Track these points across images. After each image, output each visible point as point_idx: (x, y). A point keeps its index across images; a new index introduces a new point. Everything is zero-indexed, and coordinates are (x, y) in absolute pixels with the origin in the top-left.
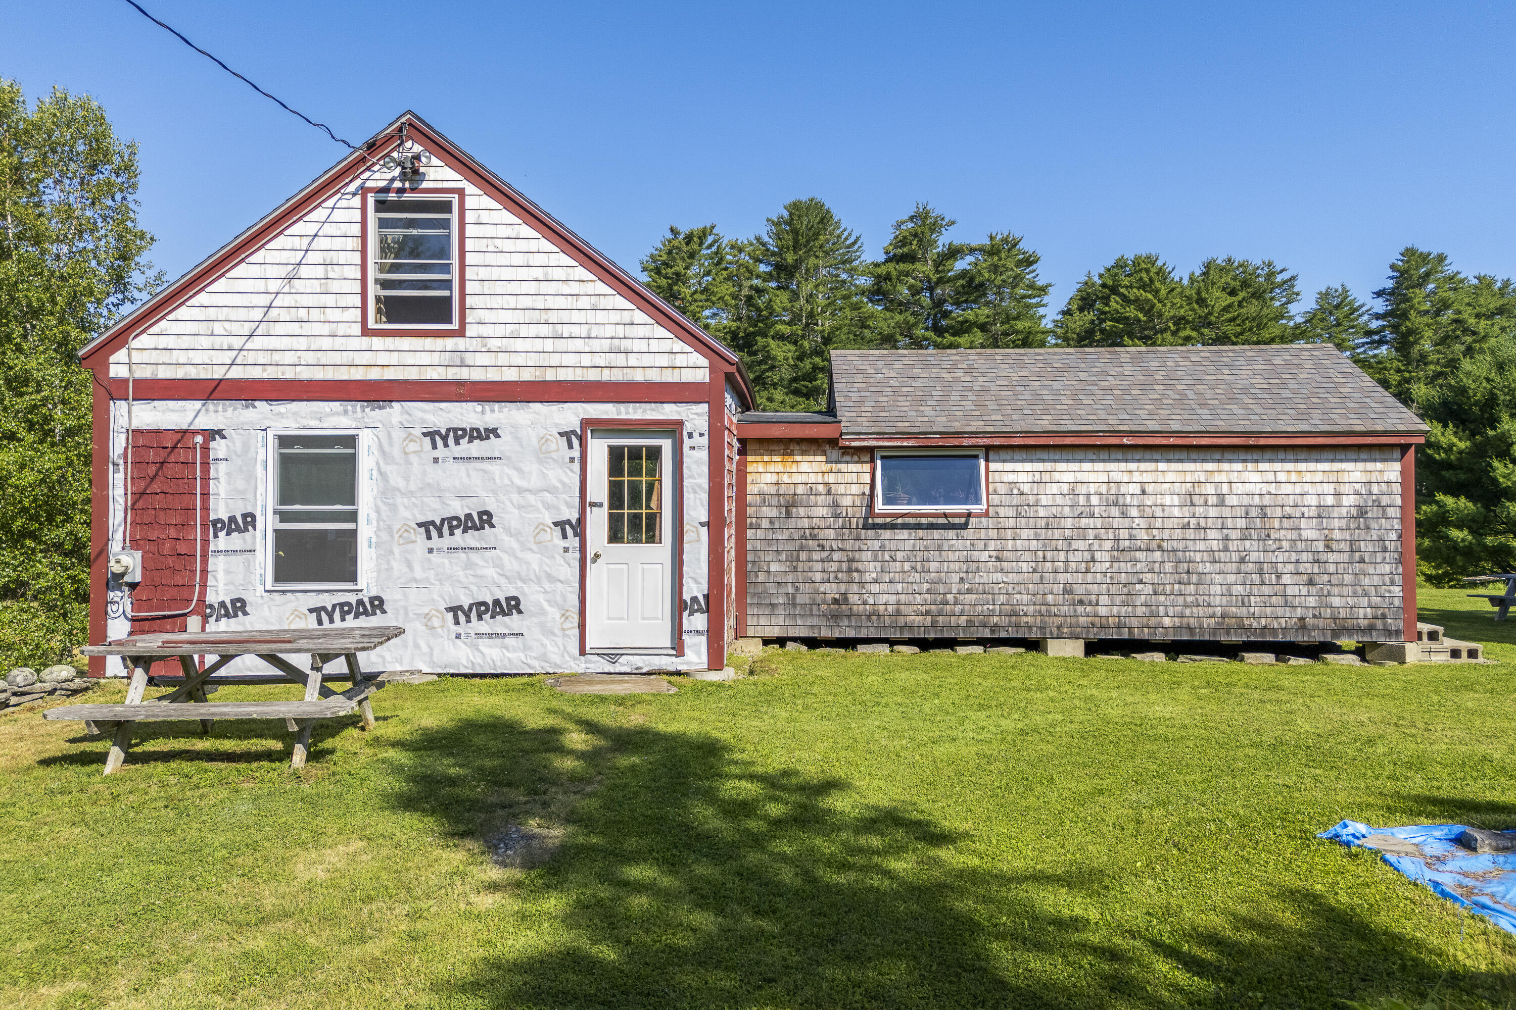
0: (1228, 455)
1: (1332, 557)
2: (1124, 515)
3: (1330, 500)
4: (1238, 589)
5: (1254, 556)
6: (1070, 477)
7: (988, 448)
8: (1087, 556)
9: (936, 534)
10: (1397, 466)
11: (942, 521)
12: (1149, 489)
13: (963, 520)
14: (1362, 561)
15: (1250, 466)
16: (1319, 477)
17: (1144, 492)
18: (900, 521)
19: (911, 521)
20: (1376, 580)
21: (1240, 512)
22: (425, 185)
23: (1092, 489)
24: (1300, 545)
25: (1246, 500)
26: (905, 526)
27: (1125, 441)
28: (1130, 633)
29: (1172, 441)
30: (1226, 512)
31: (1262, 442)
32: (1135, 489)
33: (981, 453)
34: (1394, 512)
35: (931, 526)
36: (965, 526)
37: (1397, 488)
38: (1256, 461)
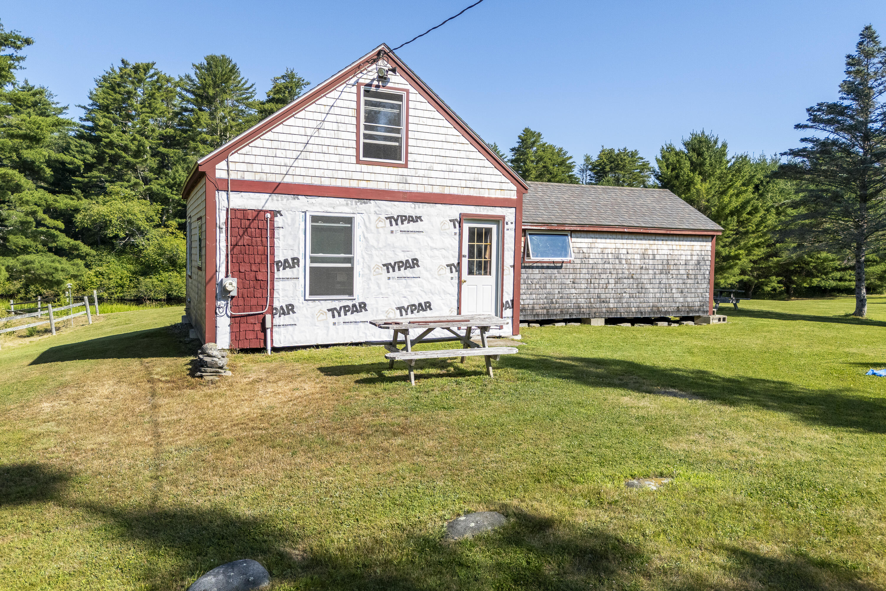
0: (657, 238)
1: (689, 281)
2: (620, 263)
3: (689, 258)
4: (658, 295)
5: (664, 281)
6: (602, 246)
7: (572, 231)
8: (606, 281)
9: (549, 271)
10: (710, 244)
11: (552, 265)
12: (630, 251)
13: (560, 265)
14: (698, 283)
15: (665, 242)
16: (686, 248)
17: (628, 253)
18: (535, 265)
19: (540, 265)
20: (702, 291)
21: (660, 262)
22: (389, 85)
23: (609, 251)
24: (679, 276)
25: (663, 257)
26: (537, 267)
27: (626, 230)
28: (621, 315)
29: (642, 231)
30: (656, 262)
31: (672, 232)
32: (624, 251)
33: (569, 234)
34: (708, 263)
35: (548, 267)
36: (561, 267)
37: (710, 253)
38: (667, 240)
